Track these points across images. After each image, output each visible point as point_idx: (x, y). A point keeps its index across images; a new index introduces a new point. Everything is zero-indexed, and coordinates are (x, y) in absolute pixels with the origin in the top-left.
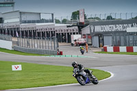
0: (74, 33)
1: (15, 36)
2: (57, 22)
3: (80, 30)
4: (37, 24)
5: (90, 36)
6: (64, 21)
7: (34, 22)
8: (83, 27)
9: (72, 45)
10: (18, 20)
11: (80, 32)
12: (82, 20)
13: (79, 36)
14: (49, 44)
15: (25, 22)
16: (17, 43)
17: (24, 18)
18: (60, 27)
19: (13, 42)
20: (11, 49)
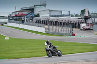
0: (82, 23)
1: (47, 24)
2: (72, 16)
3: (86, 21)
4: (60, 17)
5: (92, 24)
6: (76, 16)
7: (58, 16)
8: (87, 19)
9: (81, 30)
10: (48, 15)
11: (86, 22)
12: (87, 15)
13: (85, 24)
14: (67, 30)
15: (53, 16)
16: (48, 29)
17: (52, 14)
18: (74, 19)
19: (46, 28)
20: (44, 32)
